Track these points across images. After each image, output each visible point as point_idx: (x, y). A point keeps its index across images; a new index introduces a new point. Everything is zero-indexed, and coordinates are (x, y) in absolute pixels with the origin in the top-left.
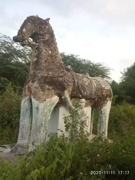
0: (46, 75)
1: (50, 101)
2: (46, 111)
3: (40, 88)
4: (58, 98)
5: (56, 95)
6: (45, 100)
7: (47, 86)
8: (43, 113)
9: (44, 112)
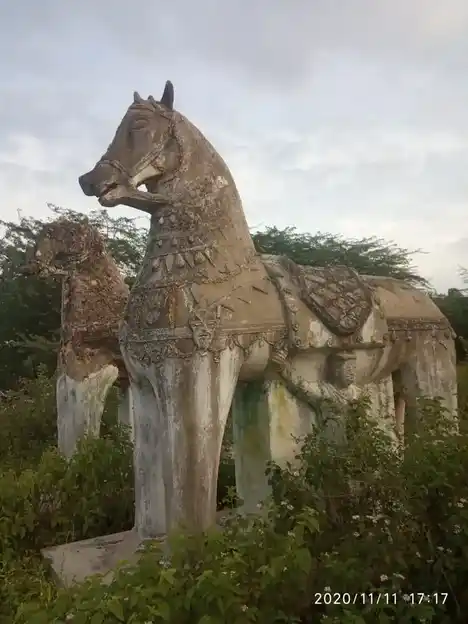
0: (85, 329)
1: (98, 377)
2: (90, 396)
3: (74, 354)
4: (116, 369)
5: (110, 364)
6: (87, 377)
7: (88, 349)
8: (85, 402)
9: (86, 398)
